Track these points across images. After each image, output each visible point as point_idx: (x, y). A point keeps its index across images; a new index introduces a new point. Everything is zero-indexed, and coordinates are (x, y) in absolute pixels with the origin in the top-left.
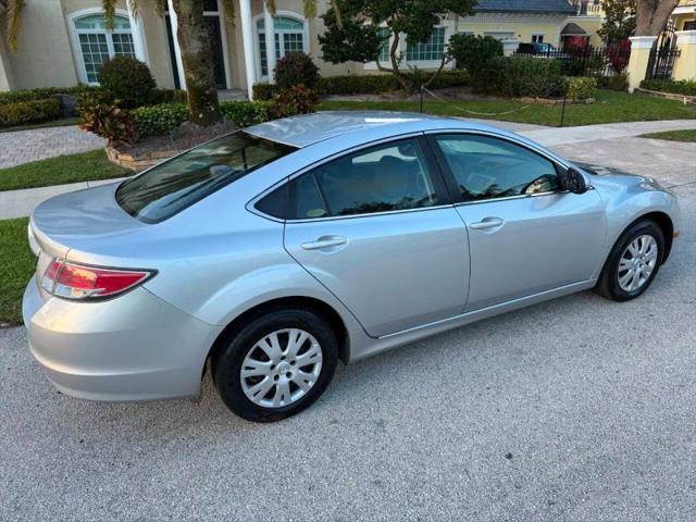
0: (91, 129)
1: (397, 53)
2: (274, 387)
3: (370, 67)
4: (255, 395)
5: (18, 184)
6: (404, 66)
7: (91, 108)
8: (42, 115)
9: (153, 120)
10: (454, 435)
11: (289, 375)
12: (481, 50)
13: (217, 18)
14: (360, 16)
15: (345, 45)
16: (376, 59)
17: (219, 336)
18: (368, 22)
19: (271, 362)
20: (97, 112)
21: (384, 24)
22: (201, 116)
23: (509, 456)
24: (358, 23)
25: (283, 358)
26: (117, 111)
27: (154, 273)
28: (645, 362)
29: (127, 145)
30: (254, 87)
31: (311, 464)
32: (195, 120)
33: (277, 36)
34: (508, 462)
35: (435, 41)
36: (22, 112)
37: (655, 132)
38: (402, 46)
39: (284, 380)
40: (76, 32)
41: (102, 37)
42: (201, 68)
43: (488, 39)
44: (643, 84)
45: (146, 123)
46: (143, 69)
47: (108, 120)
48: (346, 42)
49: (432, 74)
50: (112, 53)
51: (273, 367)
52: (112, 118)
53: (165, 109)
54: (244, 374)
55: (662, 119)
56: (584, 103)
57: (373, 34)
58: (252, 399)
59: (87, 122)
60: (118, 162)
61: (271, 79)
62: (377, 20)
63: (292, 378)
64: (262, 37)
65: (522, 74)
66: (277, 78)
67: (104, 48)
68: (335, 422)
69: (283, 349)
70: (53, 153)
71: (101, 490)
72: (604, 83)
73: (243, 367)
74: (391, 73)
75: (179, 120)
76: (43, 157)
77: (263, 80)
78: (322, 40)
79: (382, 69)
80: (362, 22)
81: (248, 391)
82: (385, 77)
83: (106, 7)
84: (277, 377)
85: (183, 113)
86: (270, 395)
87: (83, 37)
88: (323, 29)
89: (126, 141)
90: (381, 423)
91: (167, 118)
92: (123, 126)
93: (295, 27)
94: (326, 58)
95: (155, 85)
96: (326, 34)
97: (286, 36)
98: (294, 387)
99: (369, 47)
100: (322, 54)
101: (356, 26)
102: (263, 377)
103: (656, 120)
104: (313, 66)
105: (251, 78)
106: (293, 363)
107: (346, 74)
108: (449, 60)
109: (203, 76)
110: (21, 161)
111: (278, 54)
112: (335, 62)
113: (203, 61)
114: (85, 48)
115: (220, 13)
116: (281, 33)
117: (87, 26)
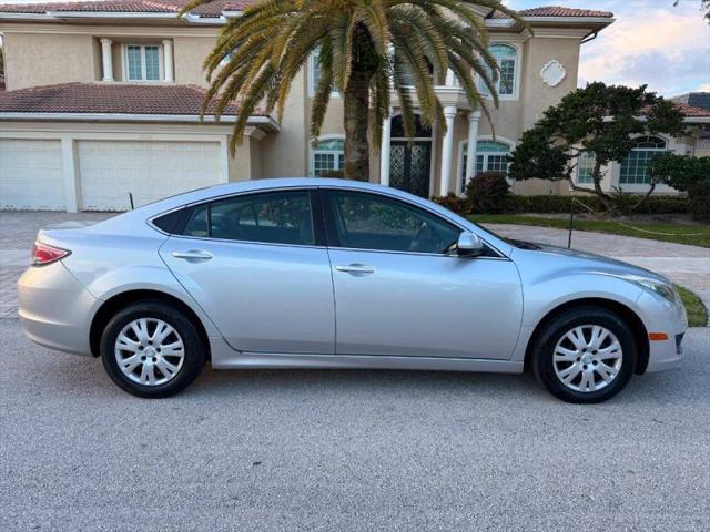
13: (430, 142)
33: (480, 158)
40: (312, 153)
41: (332, 157)
64: (465, 158)
67: (332, 165)
87: (317, 156)
93: (501, 150)
97: (491, 158)
107: (548, 194)
114: (317, 165)
115: (433, 139)
116: (486, 155)
117: (322, 148)
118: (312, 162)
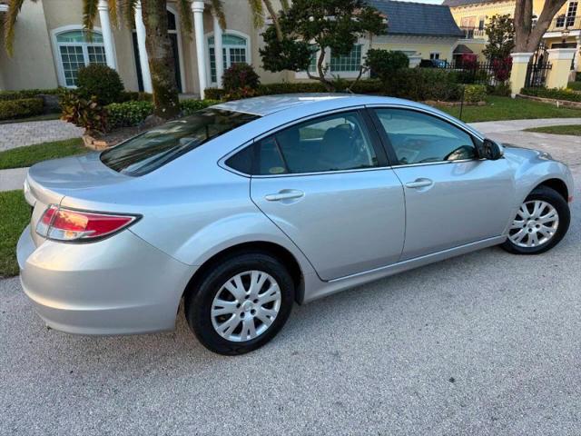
0: (71, 120)
1: (324, 64)
2: (241, 323)
3: (301, 76)
4: (225, 331)
5: (8, 164)
6: (329, 76)
7: (72, 102)
8: (27, 111)
9: (123, 113)
10: (401, 363)
11: (253, 312)
12: (393, 62)
13: (175, 35)
14: (293, 34)
15: (281, 57)
16: (306, 69)
17: (190, 281)
18: (300, 39)
19: (237, 301)
20: (76, 105)
21: (313, 41)
22: (164, 110)
23: (452, 380)
24: (292, 39)
25: (247, 297)
26: (94, 105)
27: (139, 217)
28: (557, 303)
29: (101, 133)
30: (205, 91)
31: (279, 388)
32: (159, 113)
33: (224, 50)
34: (452, 385)
35: (354, 55)
36: (11, 108)
37: (536, 127)
38: (327, 58)
39: (249, 316)
40: (57, 45)
41: (79, 49)
42: (165, 71)
43: (397, 53)
44: (523, 91)
45: (117, 117)
46: (114, 74)
47: (86, 113)
48: (282, 54)
49: (352, 82)
50: (87, 62)
51: (239, 306)
52: (89, 110)
53: (132, 105)
54: (214, 313)
55: (541, 118)
56: (477, 105)
57: (304, 48)
58: (223, 335)
59: (68, 113)
60: (93, 147)
61: (219, 85)
62: (308, 37)
63: (256, 314)
64: (212, 51)
65: (426, 81)
66: (225, 84)
67: (81, 58)
68: (296, 353)
69: (247, 289)
70: (37, 141)
71: (91, 413)
72: (491, 90)
73: (213, 307)
74: (318, 81)
75: (145, 115)
76: (28, 144)
77: (213, 85)
78: (262, 53)
79: (311, 77)
80: (296, 38)
81: (218, 328)
82: (313, 85)
83: (86, 23)
84: (242, 315)
85: (149, 108)
86: (238, 331)
87: (63, 49)
88: (263, 45)
89: (101, 131)
90: (337, 354)
91: (134, 112)
92: (98, 118)
93: (239, 43)
94: (266, 68)
95: (123, 89)
96: (266, 47)
97: (232, 50)
98: (258, 323)
99: (301, 59)
100: (262, 64)
101: (290, 42)
102: (231, 315)
103: (536, 118)
104: (254, 74)
105: (203, 83)
106: (256, 301)
107: (281, 82)
108: (366, 70)
109: (166, 77)
110: (10, 146)
111: (225, 64)
112: (273, 71)
113: (167, 65)
114: (64, 58)
115: (178, 31)
116: (228, 48)
117: (67, 40)
118: (58, 54)
